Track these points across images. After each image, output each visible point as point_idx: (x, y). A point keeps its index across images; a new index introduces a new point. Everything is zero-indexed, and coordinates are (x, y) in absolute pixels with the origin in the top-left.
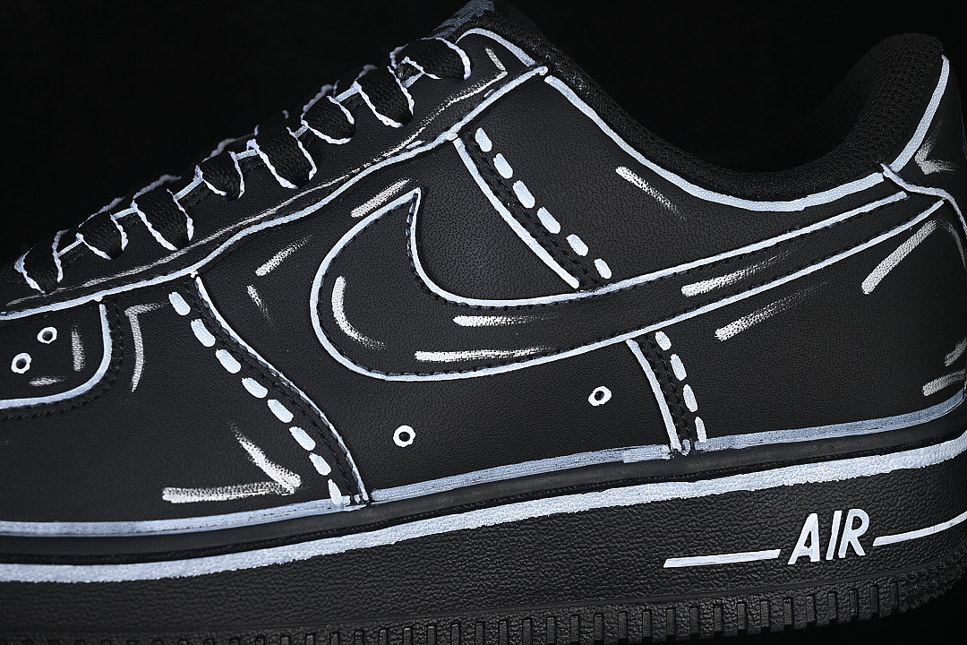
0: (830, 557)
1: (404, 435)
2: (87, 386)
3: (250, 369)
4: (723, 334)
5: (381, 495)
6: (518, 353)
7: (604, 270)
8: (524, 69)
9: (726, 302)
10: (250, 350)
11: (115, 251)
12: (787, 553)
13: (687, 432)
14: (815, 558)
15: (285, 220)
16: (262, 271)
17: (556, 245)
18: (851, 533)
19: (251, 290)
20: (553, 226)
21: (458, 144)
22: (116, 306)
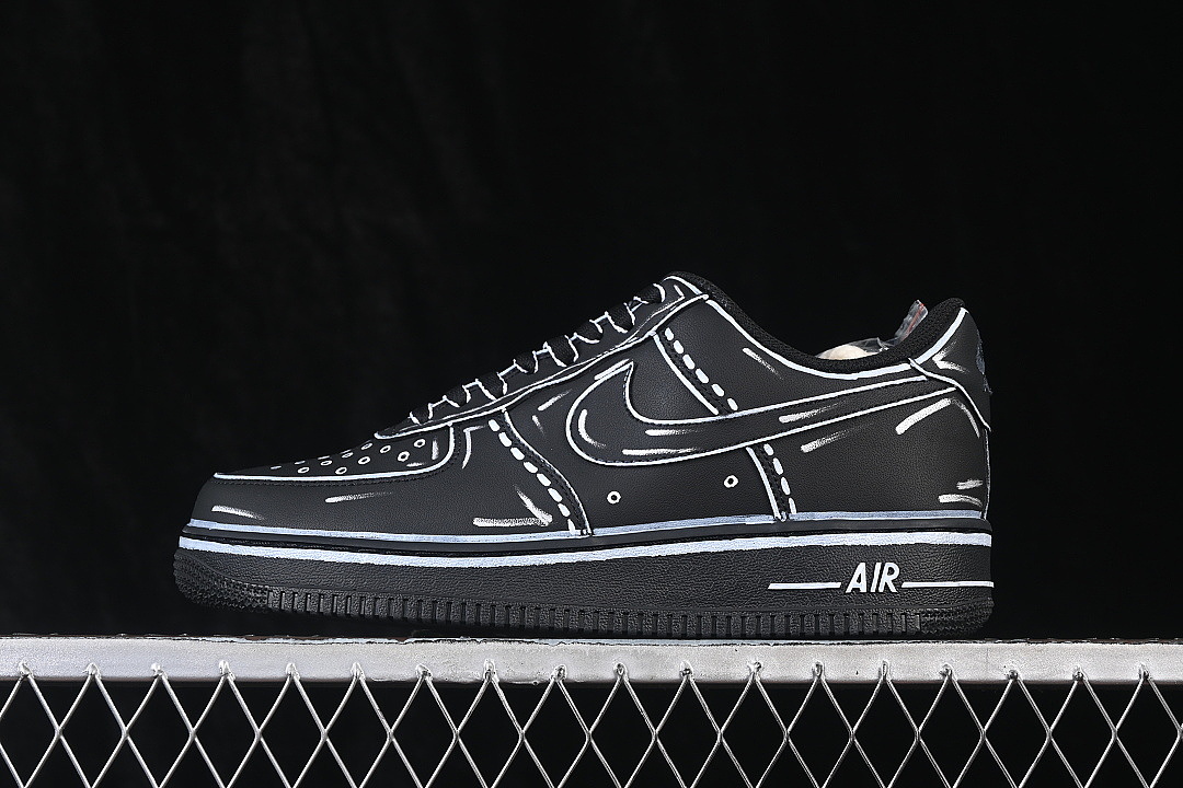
0: (873, 590)
1: (613, 497)
2: (438, 466)
3: (529, 457)
4: (806, 448)
5: (599, 532)
6: (681, 451)
7: (733, 404)
8: (695, 296)
9: (806, 428)
10: (531, 448)
11: (463, 404)
12: (844, 586)
13: (784, 507)
14: (863, 589)
15: (557, 381)
16: (541, 408)
17: (705, 390)
18: (887, 578)
19: (535, 418)
20: (704, 379)
21: (656, 338)
22: (459, 427)
